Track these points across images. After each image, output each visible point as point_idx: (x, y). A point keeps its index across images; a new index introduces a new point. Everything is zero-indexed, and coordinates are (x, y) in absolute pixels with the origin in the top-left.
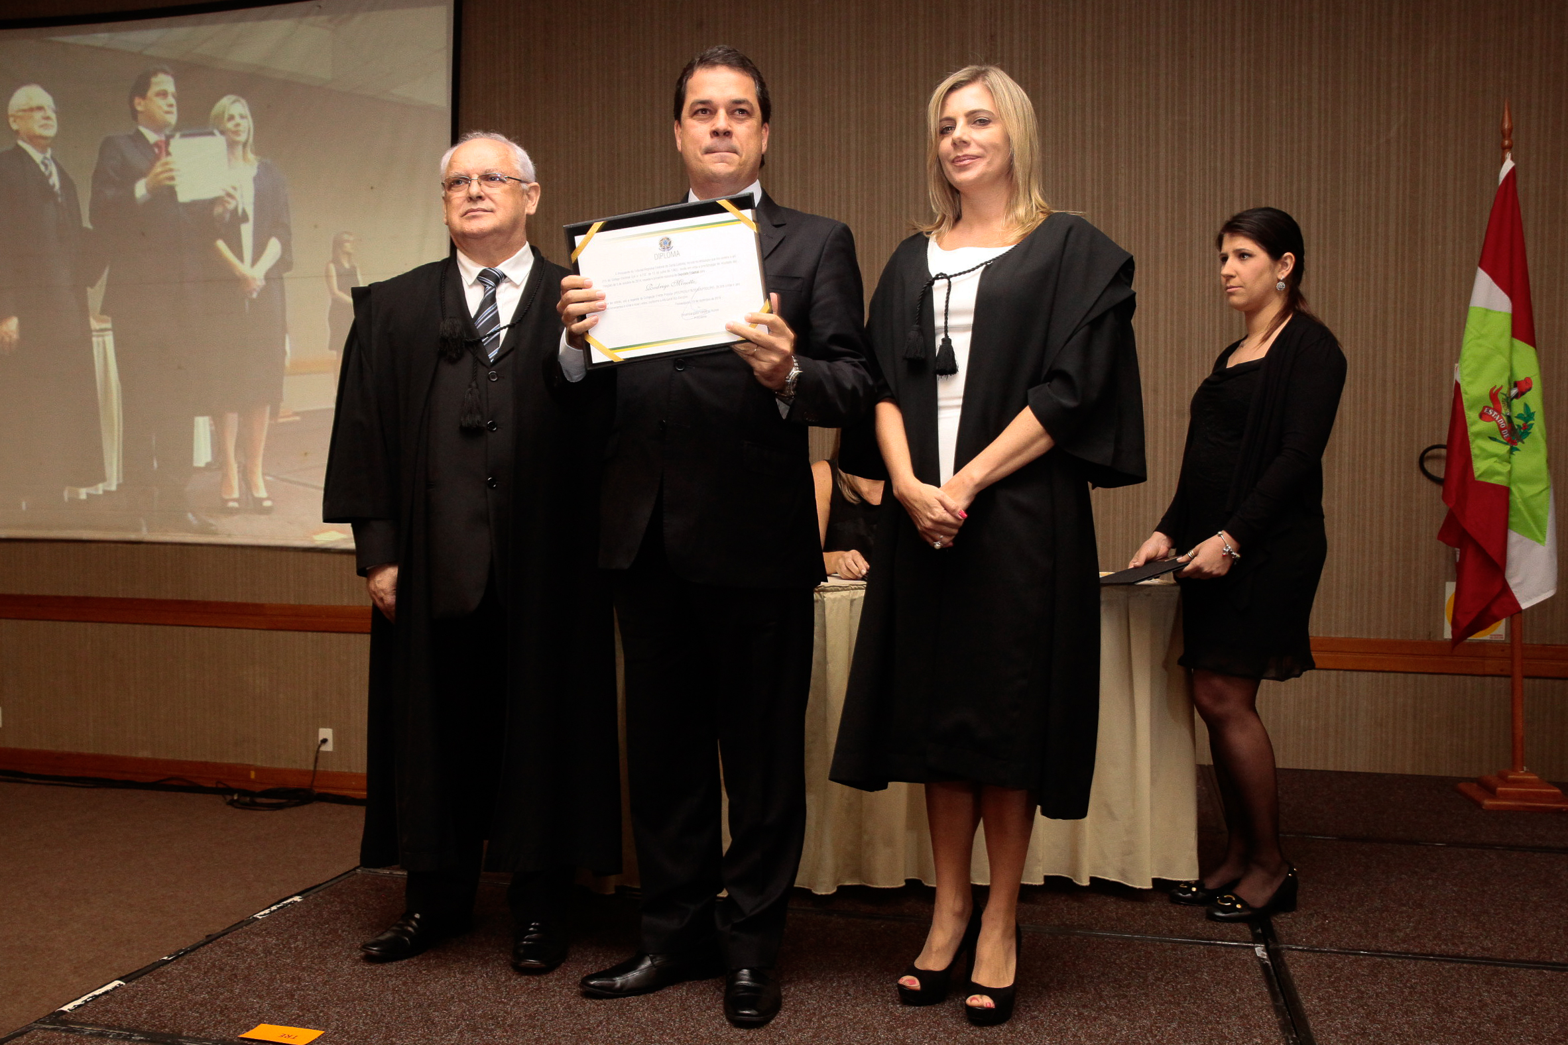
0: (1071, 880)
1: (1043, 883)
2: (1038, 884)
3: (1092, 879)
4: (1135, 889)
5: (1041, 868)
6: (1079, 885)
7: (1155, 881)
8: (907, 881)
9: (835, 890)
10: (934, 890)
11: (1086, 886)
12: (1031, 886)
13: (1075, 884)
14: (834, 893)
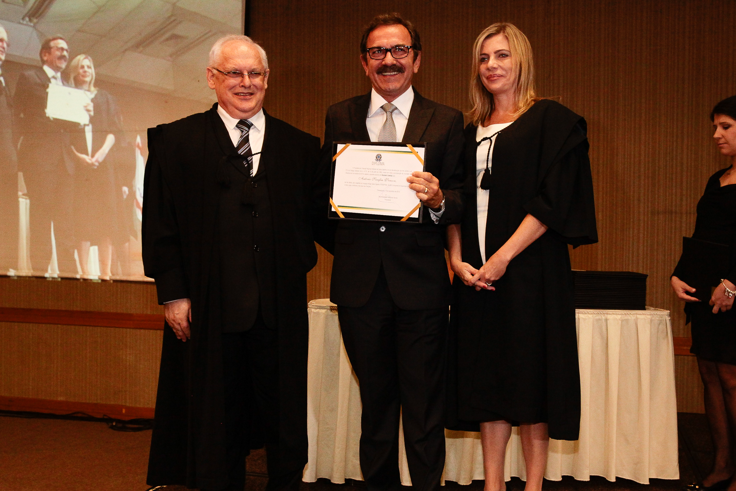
0: (605, 478)
1: (589, 480)
2: (586, 480)
3: (617, 478)
4: (641, 484)
5: (588, 471)
6: (610, 481)
7: (651, 480)
8: (511, 478)
9: (471, 483)
10: (525, 482)
11: (614, 482)
12: (583, 481)
13: (607, 480)
14: (471, 484)
